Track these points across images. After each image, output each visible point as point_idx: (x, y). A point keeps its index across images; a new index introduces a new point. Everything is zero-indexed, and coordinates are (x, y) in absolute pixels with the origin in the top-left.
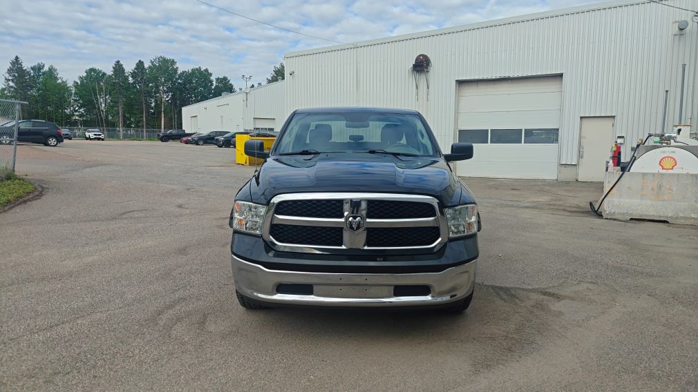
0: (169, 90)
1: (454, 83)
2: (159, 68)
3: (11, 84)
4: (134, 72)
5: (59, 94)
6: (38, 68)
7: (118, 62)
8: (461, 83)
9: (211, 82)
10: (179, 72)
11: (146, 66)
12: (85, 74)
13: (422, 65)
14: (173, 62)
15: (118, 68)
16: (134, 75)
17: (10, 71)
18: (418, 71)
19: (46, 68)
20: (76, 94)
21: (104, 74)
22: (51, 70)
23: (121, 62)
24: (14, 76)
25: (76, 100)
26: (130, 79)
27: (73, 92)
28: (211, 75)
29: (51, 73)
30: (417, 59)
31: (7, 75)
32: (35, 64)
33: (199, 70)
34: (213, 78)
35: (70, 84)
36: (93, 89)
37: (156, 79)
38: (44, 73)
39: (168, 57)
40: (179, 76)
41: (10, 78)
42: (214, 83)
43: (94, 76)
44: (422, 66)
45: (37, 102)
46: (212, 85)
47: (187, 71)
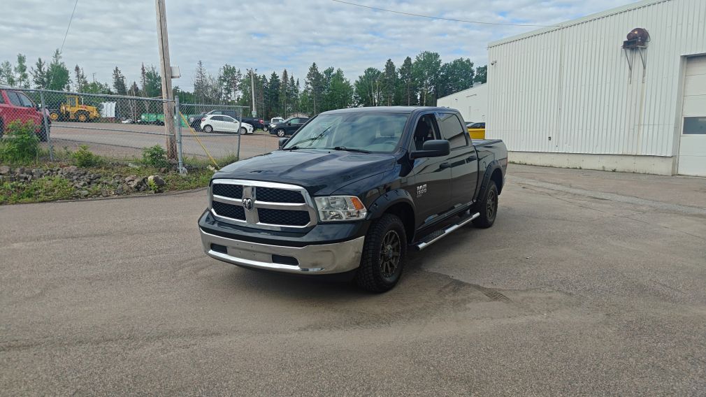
0: (432, 83)
1: (678, 60)
2: (424, 63)
3: (310, 86)
4: (403, 69)
5: (343, 93)
6: (329, 72)
7: (389, 60)
8: (689, 59)
9: (472, 72)
10: (441, 65)
11: (413, 62)
12: (364, 74)
13: (637, 41)
14: (437, 56)
15: (390, 66)
16: (402, 71)
17: (309, 76)
18: (632, 49)
19: (335, 72)
20: (357, 91)
21: (379, 72)
22: (339, 72)
23: (392, 61)
24: (312, 79)
25: (356, 98)
26: (399, 75)
27: (354, 90)
28: (472, 65)
29: (339, 76)
30: (629, 36)
31: (307, 79)
32: (326, 68)
33: (461, 61)
34: (474, 68)
35: (352, 83)
36: (369, 86)
37: (421, 73)
38: (334, 75)
39: (432, 52)
40: (442, 69)
41: (309, 81)
42: (475, 73)
43: (371, 74)
44: (634, 42)
45: (327, 100)
46: (473, 75)
47: (449, 62)
